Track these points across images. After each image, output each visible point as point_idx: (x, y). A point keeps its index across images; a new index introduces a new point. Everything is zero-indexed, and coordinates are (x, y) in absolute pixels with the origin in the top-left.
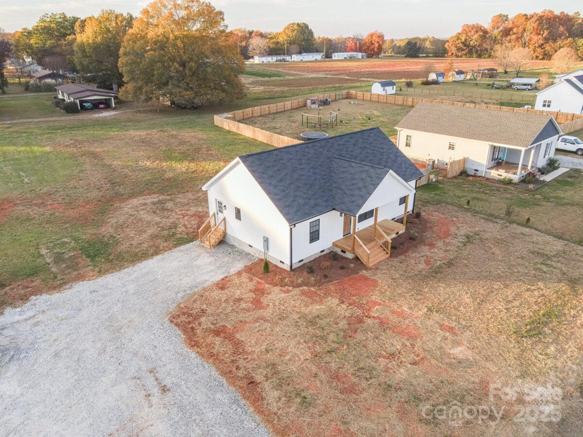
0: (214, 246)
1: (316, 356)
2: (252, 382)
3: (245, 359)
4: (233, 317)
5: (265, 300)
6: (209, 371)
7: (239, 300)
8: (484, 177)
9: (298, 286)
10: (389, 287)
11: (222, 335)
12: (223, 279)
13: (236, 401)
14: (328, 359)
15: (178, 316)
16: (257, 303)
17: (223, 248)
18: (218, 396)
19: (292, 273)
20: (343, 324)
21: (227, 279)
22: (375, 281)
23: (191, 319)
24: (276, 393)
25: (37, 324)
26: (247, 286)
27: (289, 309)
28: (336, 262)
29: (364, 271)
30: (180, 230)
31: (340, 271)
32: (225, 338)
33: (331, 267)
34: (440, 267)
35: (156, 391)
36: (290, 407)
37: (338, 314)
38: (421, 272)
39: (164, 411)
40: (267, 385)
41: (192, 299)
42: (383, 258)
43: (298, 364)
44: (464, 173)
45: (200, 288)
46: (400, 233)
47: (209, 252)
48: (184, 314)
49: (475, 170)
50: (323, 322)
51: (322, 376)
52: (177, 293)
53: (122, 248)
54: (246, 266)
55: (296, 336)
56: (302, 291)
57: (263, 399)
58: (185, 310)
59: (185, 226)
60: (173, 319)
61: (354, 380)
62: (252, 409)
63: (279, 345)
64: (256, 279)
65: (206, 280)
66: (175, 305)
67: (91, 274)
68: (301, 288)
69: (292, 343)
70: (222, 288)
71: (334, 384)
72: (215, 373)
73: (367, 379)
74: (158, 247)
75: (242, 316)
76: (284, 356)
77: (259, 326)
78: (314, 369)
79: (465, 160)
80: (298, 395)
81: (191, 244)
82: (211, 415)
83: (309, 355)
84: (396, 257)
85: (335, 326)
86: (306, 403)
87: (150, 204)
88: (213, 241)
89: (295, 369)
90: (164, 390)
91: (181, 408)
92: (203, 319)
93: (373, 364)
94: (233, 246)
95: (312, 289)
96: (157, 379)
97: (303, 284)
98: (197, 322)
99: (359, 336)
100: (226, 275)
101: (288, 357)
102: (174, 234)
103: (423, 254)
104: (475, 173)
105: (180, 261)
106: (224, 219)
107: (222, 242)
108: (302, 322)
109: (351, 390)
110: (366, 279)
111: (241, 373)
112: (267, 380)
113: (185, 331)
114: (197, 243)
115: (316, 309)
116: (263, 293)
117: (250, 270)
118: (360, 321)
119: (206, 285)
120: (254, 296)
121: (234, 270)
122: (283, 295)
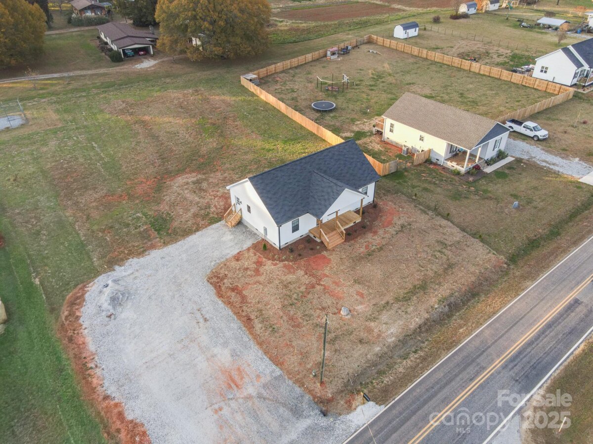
0: (234, 226)
1: (284, 307)
2: (249, 319)
3: (247, 306)
4: (242, 280)
5: (261, 270)
6: (228, 312)
7: (247, 269)
8: (442, 166)
9: (283, 261)
10: (336, 265)
11: (236, 291)
12: (238, 253)
13: (240, 328)
14: (289, 309)
15: (212, 277)
16: (257, 272)
17: (240, 228)
18: (232, 325)
19: (280, 251)
20: (303, 288)
21: (241, 253)
22: (330, 260)
23: (219, 280)
24: (260, 325)
25: (135, 278)
26: (252, 259)
27: (275, 277)
28: (309, 244)
29: (325, 252)
30: (212, 210)
31: (310, 252)
32: (237, 293)
33: (305, 248)
34: (374, 251)
35: (201, 320)
36: (266, 332)
37: (302, 282)
38: (360, 254)
39: (206, 331)
40: (256, 321)
41: (220, 267)
42: (340, 242)
43: (273, 311)
44: (428, 161)
45: (224, 259)
46: (357, 222)
47: (230, 231)
48: (215, 276)
49: (437, 159)
50: (292, 287)
51: (285, 318)
52: (211, 262)
53: (176, 224)
54: (253, 244)
55: (276, 294)
56: (284, 264)
57: (253, 327)
58: (216, 274)
59: (215, 206)
60: (209, 280)
61: (300, 320)
62: (248, 332)
63: (266, 299)
64: (258, 254)
65: (228, 254)
66: (210, 270)
67: (159, 245)
68: (284, 263)
69: (273, 298)
70: (238, 260)
71: (290, 323)
72: (231, 313)
73: (307, 321)
74: (198, 225)
75: (247, 280)
76: (267, 306)
77: (256, 287)
78: (281, 314)
79: (430, 151)
80: (271, 327)
81: (219, 223)
82: (228, 334)
83: (280, 306)
84: (349, 241)
85: (298, 289)
86: (274, 331)
87: (191, 183)
88: (233, 223)
89: (271, 314)
90: (206, 320)
91: (214, 330)
92: (225, 281)
93: (313, 313)
94: (246, 227)
95: (291, 263)
96: (202, 315)
97: (286, 260)
98: (222, 283)
99: (310, 296)
100: (240, 250)
101: (269, 307)
102: (208, 214)
103: (367, 240)
104: (436, 162)
105: (212, 238)
106: (241, 210)
107: (240, 223)
108: (280, 286)
109: (298, 326)
110: (325, 257)
111: (244, 314)
112: (257, 318)
113: (215, 287)
114: (223, 222)
115: (291, 277)
116: (261, 265)
117: (255, 246)
118: (313, 287)
119: (228, 257)
120: (256, 267)
121: (245, 247)
122: (273, 267)
